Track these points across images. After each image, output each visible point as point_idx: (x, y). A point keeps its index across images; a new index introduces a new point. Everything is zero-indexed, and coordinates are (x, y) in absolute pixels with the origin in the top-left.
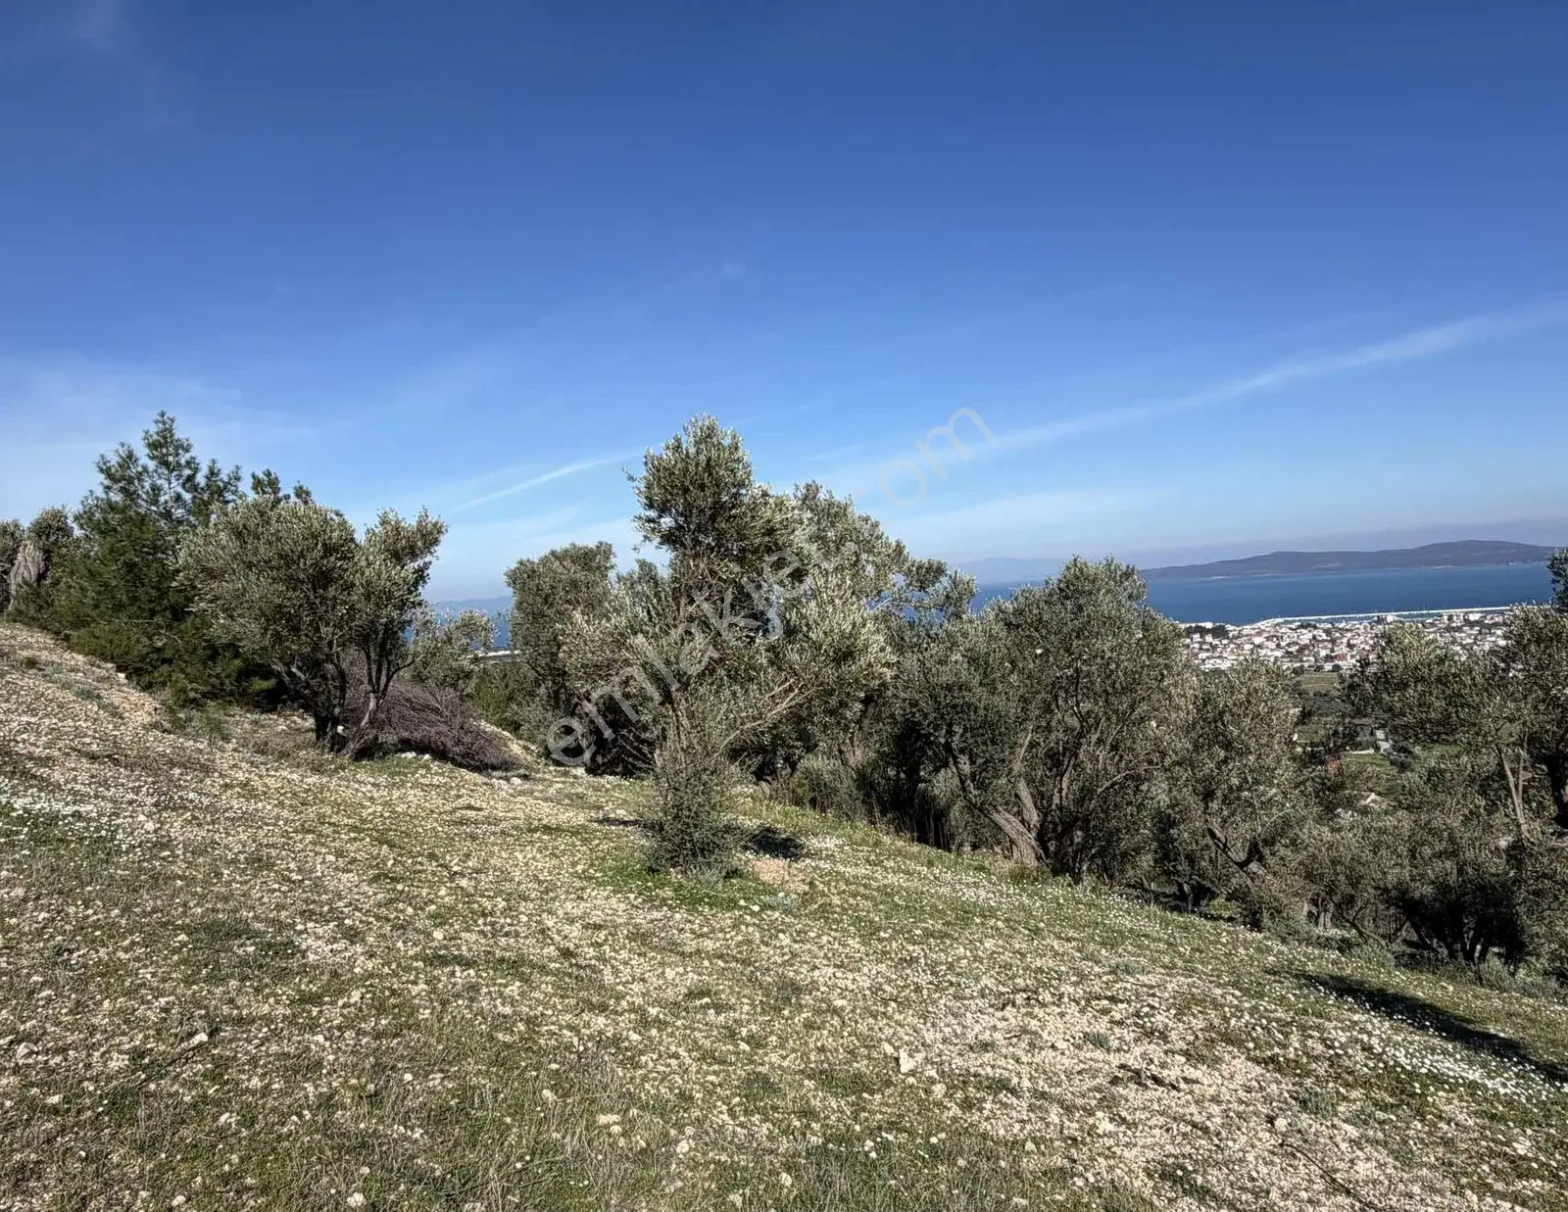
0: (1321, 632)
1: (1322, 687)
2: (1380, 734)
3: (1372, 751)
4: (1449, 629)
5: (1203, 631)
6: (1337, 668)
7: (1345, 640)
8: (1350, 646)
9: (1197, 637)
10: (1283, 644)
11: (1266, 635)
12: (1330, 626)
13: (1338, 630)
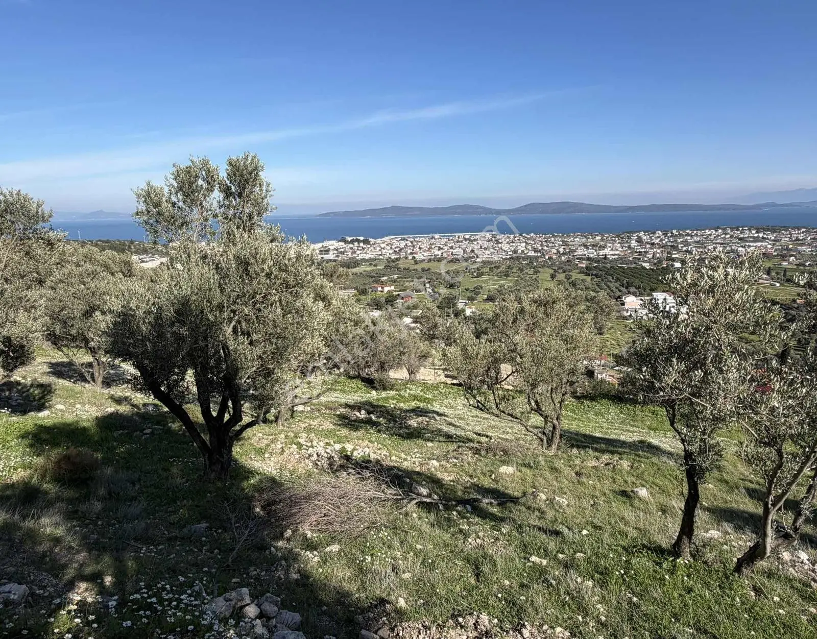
0: (409, 242)
1: (406, 266)
2: (428, 285)
3: (424, 292)
4: (458, 242)
5: (359, 241)
6: (414, 258)
7: (418, 246)
8: (420, 248)
9: (356, 244)
10: (393, 247)
11: (386, 243)
12: (412, 239)
13: (416, 241)
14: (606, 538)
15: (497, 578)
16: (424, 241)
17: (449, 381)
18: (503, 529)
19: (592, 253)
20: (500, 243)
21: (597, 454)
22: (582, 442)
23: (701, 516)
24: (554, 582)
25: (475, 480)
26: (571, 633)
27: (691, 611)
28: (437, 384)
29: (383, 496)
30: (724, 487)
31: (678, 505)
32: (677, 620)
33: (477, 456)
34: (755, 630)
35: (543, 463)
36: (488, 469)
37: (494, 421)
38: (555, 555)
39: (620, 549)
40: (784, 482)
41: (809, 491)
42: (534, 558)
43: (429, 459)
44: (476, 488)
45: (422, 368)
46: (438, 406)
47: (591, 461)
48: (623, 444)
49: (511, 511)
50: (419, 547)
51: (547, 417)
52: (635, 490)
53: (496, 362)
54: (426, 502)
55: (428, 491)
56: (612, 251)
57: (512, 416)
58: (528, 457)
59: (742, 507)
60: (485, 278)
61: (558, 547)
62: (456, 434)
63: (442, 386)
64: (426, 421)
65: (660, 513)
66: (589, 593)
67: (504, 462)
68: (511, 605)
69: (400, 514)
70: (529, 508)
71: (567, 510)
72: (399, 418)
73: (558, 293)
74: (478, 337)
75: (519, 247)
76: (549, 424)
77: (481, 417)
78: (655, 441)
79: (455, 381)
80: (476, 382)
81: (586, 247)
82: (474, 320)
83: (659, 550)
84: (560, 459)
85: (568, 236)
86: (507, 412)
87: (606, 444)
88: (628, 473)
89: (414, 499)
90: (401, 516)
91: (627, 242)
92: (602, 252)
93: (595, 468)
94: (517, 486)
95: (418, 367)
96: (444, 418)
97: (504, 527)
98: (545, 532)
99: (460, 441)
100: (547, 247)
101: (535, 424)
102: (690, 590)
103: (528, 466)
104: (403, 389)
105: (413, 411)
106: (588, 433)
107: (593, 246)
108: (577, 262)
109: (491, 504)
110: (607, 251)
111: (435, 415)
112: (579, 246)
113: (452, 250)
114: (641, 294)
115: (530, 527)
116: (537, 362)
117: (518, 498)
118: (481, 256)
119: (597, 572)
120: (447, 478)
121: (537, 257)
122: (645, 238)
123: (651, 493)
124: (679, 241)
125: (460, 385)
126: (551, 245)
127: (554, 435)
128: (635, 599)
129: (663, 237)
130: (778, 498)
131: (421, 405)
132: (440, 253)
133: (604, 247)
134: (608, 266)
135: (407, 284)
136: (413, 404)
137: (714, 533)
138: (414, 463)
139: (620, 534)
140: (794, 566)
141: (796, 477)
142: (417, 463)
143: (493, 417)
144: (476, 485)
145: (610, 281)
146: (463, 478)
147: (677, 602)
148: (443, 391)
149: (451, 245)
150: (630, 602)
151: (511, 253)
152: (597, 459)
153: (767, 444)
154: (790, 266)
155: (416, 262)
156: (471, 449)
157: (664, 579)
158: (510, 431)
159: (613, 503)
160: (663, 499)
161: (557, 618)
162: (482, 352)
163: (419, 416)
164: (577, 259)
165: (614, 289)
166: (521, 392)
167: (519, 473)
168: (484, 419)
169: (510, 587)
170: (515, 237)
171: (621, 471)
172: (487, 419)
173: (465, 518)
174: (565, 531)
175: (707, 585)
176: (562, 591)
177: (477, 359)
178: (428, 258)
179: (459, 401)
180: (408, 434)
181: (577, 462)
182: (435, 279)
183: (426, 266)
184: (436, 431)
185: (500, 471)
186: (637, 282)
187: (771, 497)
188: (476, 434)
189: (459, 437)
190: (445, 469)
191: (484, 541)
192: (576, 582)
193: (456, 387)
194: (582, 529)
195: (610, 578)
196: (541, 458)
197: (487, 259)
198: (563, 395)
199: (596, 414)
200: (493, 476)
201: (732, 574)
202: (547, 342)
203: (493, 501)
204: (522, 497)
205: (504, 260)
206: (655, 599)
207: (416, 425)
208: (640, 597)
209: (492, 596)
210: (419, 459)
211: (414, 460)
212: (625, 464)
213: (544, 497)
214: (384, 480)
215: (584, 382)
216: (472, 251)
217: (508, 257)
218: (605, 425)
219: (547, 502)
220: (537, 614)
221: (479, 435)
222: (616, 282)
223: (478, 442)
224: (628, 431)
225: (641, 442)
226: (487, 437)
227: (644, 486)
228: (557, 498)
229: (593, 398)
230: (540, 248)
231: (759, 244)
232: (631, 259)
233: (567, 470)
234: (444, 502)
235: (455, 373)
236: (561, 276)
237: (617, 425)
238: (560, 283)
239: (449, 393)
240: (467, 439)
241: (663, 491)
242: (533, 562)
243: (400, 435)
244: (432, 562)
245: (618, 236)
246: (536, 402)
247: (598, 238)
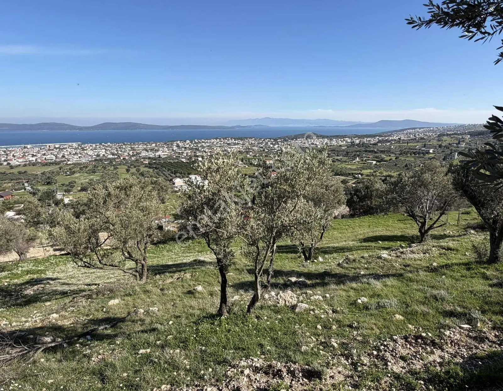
2: (26, 184)
3: (23, 190)
4: (49, 150)
6: (9, 164)
7: (12, 154)
8: (13, 156)
13: (8, 151)
14: (184, 321)
15: (118, 375)
16: (17, 151)
17: (58, 253)
18: (117, 342)
19: (151, 155)
20: (85, 150)
21: (171, 274)
22: (162, 270)
23: (229, 290)
24: (156, 360)
25: (91, 317)
26: (171, 385)
27: (231, 341)
28: (48, 258)
29: (8, 357)
30: (237, 272)
31: (218, 288)
32: (225, 349)
33: (90, 300)
34: (259, 337)
35: (138, 290)
36: (100, 306)
37: (99, 272)
38: (155, 343)
39: (192, 324)
40: (261, 261)
41: (271, 263)
42: (141, 351)
43: (49, 314)
44: (93, 322)
45: (32, 249)
46: (51, 274)
47: (168, 279)
48: (185, 264)
49: (121, 328)
50: (50, 381)
51: (137, 260)
52: (195, 288)
53: (95, 232)
54: (51, 347)
55: (52, 338)
56: (163, 153)
57: (112, 265)
58: (128, 289)
59: (246, 279)
60: (77, 175)
61: (156, 338)
62: (70, 290)
63: (52, 258)
64: (42, 288)
65: (210, 296)
66: (178, 356)
67: (111, 298)
68: (130, 387)
69: (28, 364)
70: (133, 321)
71: (158, 313)
72: (15, 291)
73: (132, 180)
74: (78, 217)
75: (100, 153)
76: (139, 265)
77: (89, 273)
78: (202, 258)
79: (63, 252)
80: (81, 249)
81: (147, 150)
82: (71, 205)
83: (212, 317)
84: (149, 284)
85: (134, 144)
86: (108, 264)
87: (176, 267)
88: (190, 280)
89: (40, 348)
90: (30, 365)
92: (157, 154)
93: (171, 283)
94: (123, 310)
95: (28, 248)
96: (57, 281)
97: (117, 340)
98: (146, 332)
99: (74, 294)
100: (121, 151)
101: (130, 267)
102: (229, 331)
103: (130, 295)
104: (15, 268)
105: (27, 283)
106: (164, 263)
107: (151, 150)
108: (142, 160)
109: (106, 328)
110: (160, 153)
111: (49, 281)
112: (142, 150)
113: (45, 156)
114: (183, 177)
115: (135, 333)
116: (125, 227)
117: (125, 318)
118: (71, 160)
119: (181, 342)
120: (67, 323)
121: (115, 159)
122: (181, 144)
123: (204, 287)
124: (199, 145)
125: (68, 254)
126: (123, 150)
127: (143, 270)
128: (204, 348)
129: (190, 144)
130: (260, 270)
131: (35, 276)
132: (34, 159)
133: (158, 151)
134: (162, 162)
135: (5, 185)
136: (27, 277)
137: (236, 297)
138: (36, 321)
139: (191, 316)
140: (270, 300)
141: (265, 257)
142: (38, 321)
143: (98, 270)
144: (92, 320)
145: (165, 171)
146: (81, 318)
147: (224, 340)
148: (54, 262)
149: (43, 153)
150: (201, 351)
151: (95, 157)
152: (172, 277)
153: (252, 245)
154: (250, 157)
155: (12, 167)
156: (84, 297)
157: (216, 331)
158: (113, 276)
159: (184, 300)
160: (210, 289)
161: (161, 380)
162: (82, 227)
163: (34, 285)
164: (142, 158)
165: (168, 175)
166: (117, 248)
167: (123, 302)
168: (91, 273)
169: (128, 376)
170: (96, 146)
171: (186, 280)
172: (94, 272)
173: (87, 345)
174: (159, 326)
175: (237, 325)
176: (162, 362)
177: (79, 232)
178: (23, 164)
179: (69, 266)
180: (26, 302)
181: (160, 283)
182: (32, 179)
183: (22, 169)
184: (51, 292)
185: (109, 304)
186: (180, 170)
187: (257, 270)
188: (87, 285)
189: (73, 291)
190: (64, 317)
191: (104, 355)
192: (170, 353)
193: (65, 256)
194: (169, 321)
195: (189, 342)
196: (136, 287)
197: (77, 162)
198: (146, 244)
199: (168, 251)
200: (105, 310)
201: (246, 314)
202: (130, 213)
203: (107, 326)
204: (128, 316)
205: (90, 161)
206: (214, 343)
207: (32, 293)
208: (206, 345)
209: (116, 388)
210: (40, 317)
211: (35, 319)
212: (188, 276)
213: (142, 311)
214: (7, 344)
215: (157, 234)
216: (63, 156)
217: (93, 159)
218: (174, 256)
219: (145, 313)
220: (149, 384)
221: (89, 285)
222: (168, 171)
223: (89, 290)
224: (187, 256)
225: (195, 261)
226: (96, 285)
227: (200, 285)
228: (151, 309)
229: (164, 242)
230: (116, 152)
231: (236, 146)
232: (175, 157)
233: (155, 290)
234: (67, 341)
235: (62, 246)
236: (133, 170)
237: (180, 254)
238: (133, 174)
239: (60, 261)
240: (80, 291)
241: (210, 284)
242: (141, 354)
243: (17, 305)
244: (64, 388)
245: (165, 144)
246: (128, 253)
247: (154, 145)
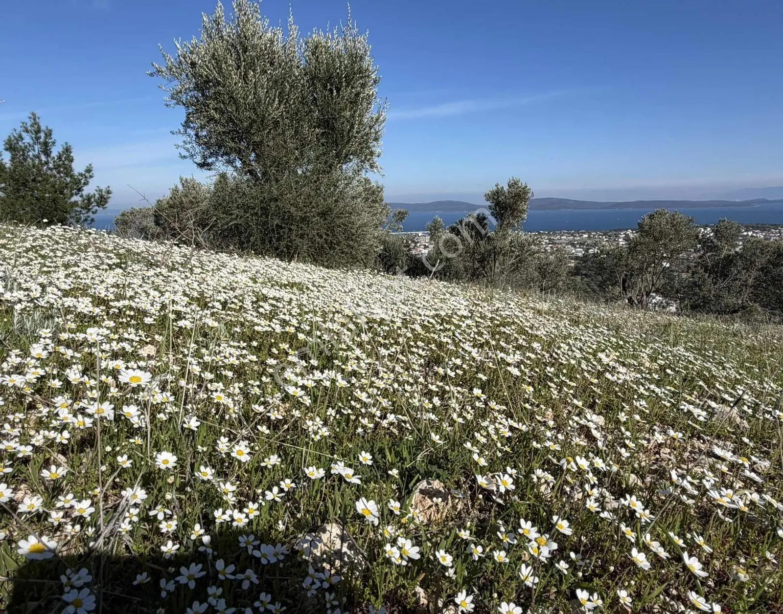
19: (580, 252)
81: (573, 245)
91: (615, 240)
107: (581, 244)
112: (566, 244)
133: (591, 246)
245: (605, 234)
247: (586, 236)
